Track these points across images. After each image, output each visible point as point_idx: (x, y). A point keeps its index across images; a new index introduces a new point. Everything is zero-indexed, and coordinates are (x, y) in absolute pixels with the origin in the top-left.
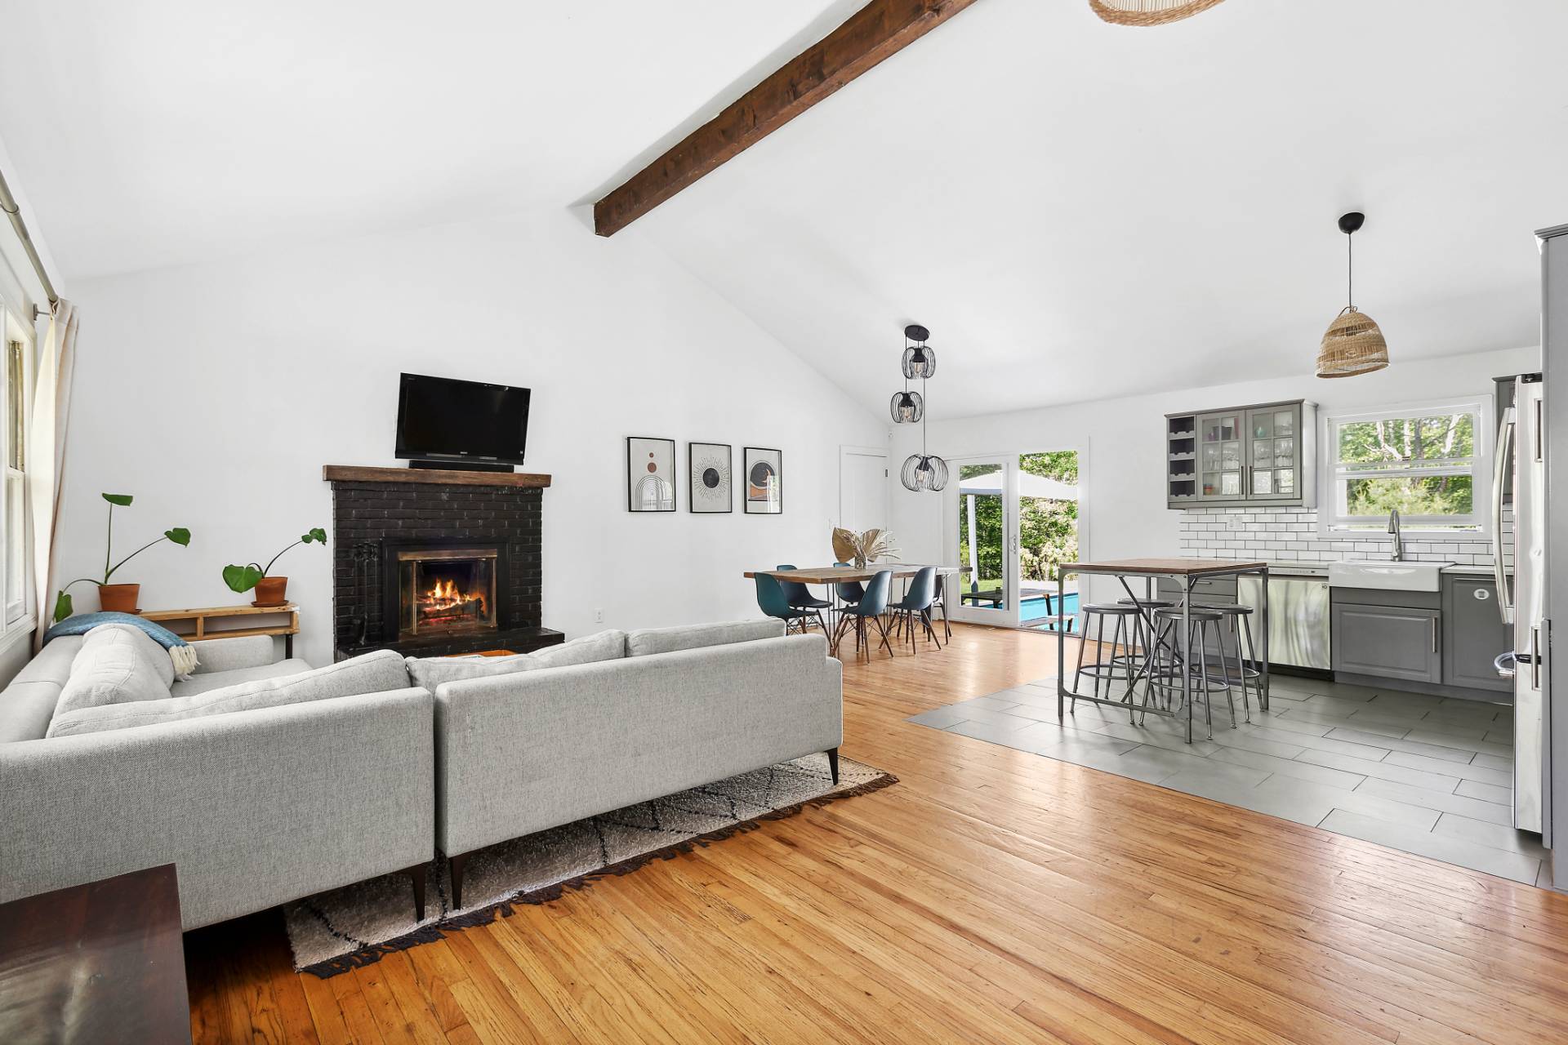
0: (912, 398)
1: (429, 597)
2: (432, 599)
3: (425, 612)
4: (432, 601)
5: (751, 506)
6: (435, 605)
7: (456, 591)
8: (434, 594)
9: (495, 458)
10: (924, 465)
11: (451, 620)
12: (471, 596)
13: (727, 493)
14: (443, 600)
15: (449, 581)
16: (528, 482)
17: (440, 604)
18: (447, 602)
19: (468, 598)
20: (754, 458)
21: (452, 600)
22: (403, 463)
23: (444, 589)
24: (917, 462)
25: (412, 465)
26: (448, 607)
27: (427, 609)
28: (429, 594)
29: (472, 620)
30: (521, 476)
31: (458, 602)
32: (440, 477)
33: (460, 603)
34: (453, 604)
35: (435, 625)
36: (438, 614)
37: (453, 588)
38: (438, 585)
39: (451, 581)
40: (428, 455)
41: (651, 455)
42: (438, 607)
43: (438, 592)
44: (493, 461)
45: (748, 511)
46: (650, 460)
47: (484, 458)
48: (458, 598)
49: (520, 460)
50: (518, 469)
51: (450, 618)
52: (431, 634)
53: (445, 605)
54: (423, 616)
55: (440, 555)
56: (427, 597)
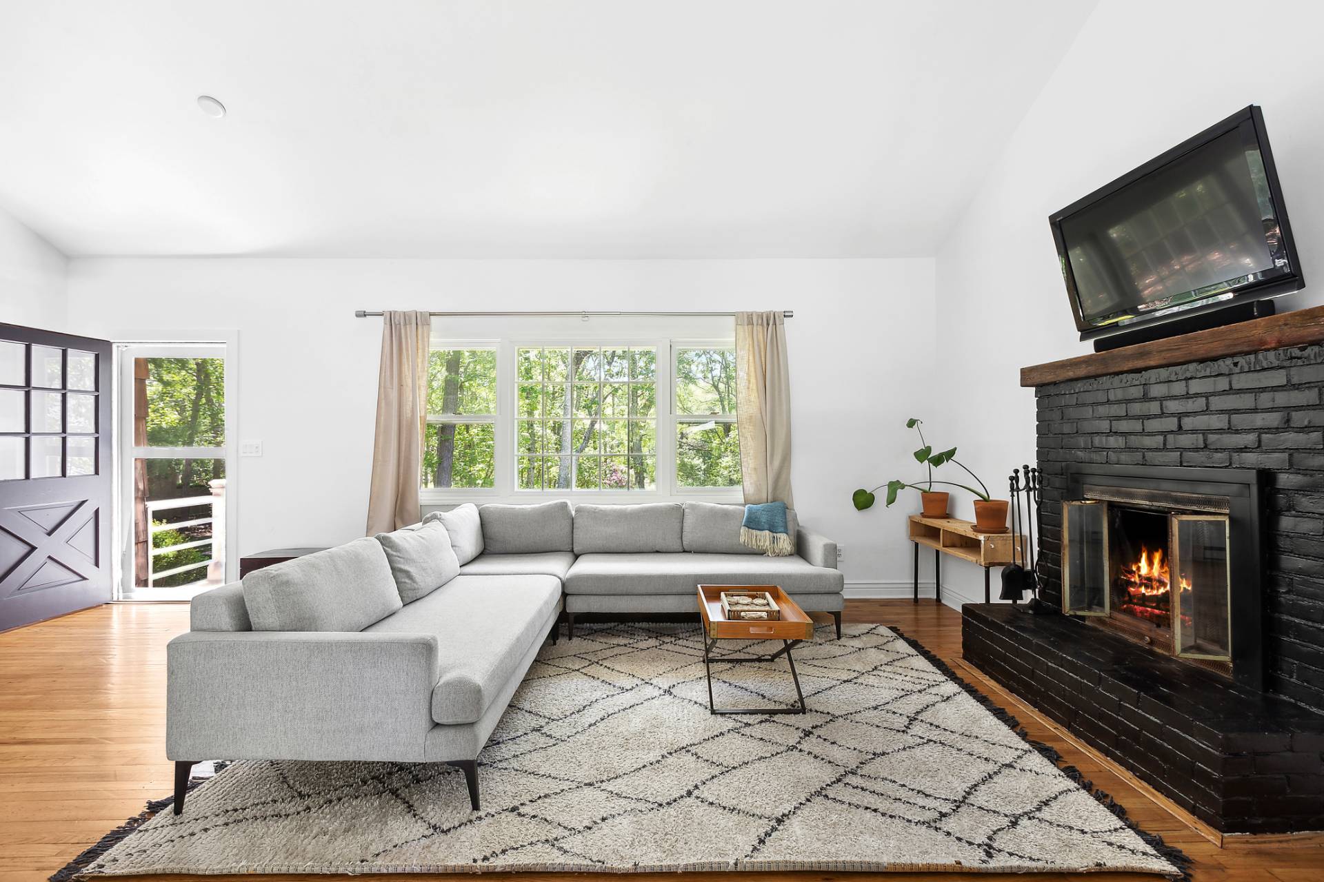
1: (1134, 572)
2: (1137, 576)
3: (1129, 593)
4: (1137, 580)
6: (1141, 585)
8: (1139, 569)
14: (1148, 582)
15: (1157, 551)
17: (1147, 587)
18: (1155, 584)
21: (1161, 583)
22: (1088, 347)
23: (1150, 563)
25: (1099, 346)
26: (1155, 592)
28: (1134, 568)
31: (1168, 588)
34: (1162, 590)
36: (1144, 600)
38: (1144, 556)
39: (1160, 551)
42: (1143, 590)
43: (1144, 566)
48: (1168, 581)
51: (1157, 611)
52: (1123, 630)
53: (1152, 588)
54: (1127, 598)
55: (1132, 496)
56: (1132, 572)
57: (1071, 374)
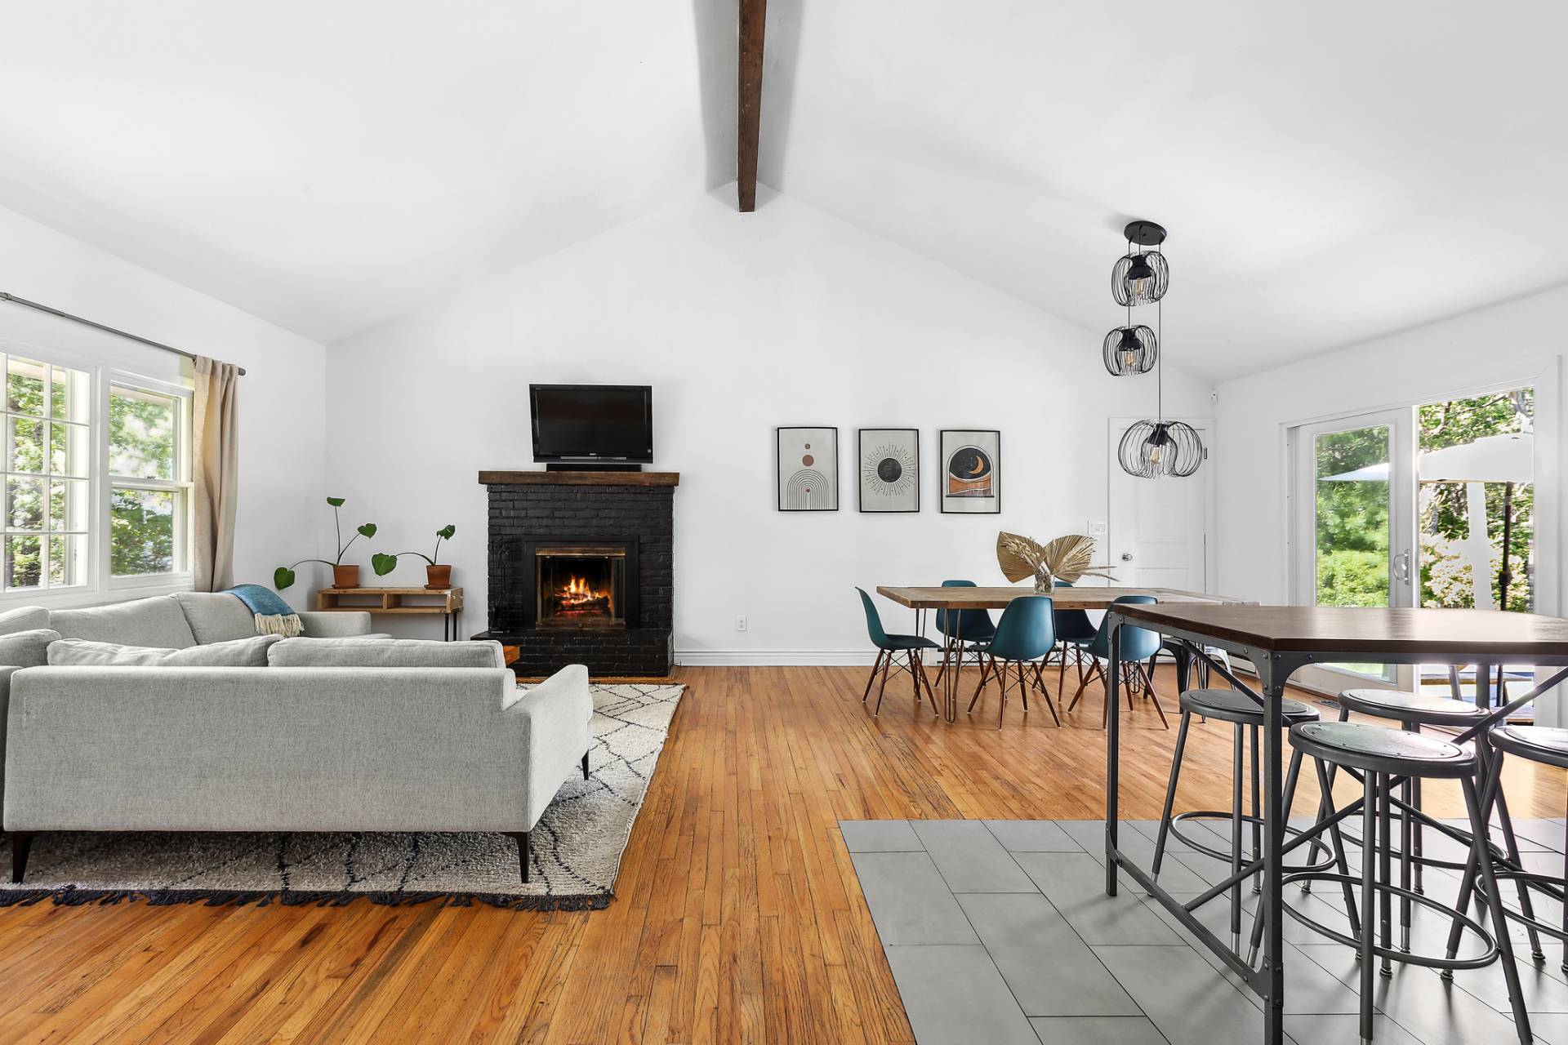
0: (1139, 334)
1: (566, 591)
2: (568, 594)
3: (562, 605)
4: (568, 596)
5: (950, 504)
6: (571, 599)
7: (587, 588)
8: (569, 589)
9: (625, 458)
10: (1160, 435)
11: (582, 614)
12: (599, 593)
13: (912, 489)
14: (576, 596)
15: (583, 577)
16: (655, 481)
17: (575, 599)
18: (581, 597)
19: (597, 595)
20: (954, 444)
21: (585, 596)
22: (541, 467)
23: (577, 585)
24: (1148, 432)
25: (549, 467)
26: (581, 601)
27: (564, 602)
28: (566, 589)
29: (601, 616)
30: (648, 474)
31: (589, 598)
32: (571, 478)
33: (591, 599)
34: (585, 600)
35: (570, 617)
36: (573, 607)
37: (585, 585)
38: (573, 582)
39: (585, 577)
40: (562, 458)
41: (808, 447)
42: (572, 601)
43: (573, 588)
44: (622, 461)
45: (944, 511)
46: (807, 452)
47: (617, 458)
48: (589, 595)
49: (649, 458)
50: (647, 468)
51: (582, 612)
52: (563, 625)
53: (579, 599)
54: (560, 608)
55: (571, 552)
56: (564, 592)
57: (529, 481)
